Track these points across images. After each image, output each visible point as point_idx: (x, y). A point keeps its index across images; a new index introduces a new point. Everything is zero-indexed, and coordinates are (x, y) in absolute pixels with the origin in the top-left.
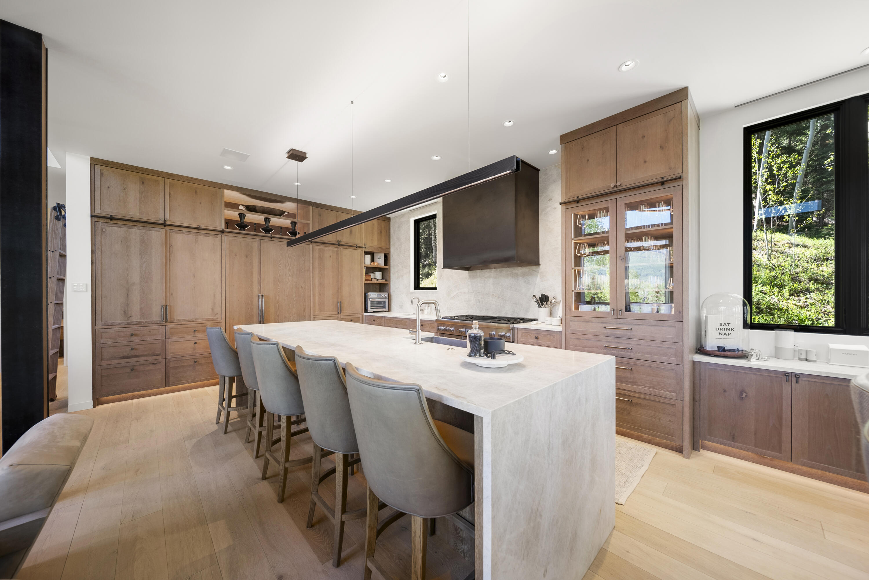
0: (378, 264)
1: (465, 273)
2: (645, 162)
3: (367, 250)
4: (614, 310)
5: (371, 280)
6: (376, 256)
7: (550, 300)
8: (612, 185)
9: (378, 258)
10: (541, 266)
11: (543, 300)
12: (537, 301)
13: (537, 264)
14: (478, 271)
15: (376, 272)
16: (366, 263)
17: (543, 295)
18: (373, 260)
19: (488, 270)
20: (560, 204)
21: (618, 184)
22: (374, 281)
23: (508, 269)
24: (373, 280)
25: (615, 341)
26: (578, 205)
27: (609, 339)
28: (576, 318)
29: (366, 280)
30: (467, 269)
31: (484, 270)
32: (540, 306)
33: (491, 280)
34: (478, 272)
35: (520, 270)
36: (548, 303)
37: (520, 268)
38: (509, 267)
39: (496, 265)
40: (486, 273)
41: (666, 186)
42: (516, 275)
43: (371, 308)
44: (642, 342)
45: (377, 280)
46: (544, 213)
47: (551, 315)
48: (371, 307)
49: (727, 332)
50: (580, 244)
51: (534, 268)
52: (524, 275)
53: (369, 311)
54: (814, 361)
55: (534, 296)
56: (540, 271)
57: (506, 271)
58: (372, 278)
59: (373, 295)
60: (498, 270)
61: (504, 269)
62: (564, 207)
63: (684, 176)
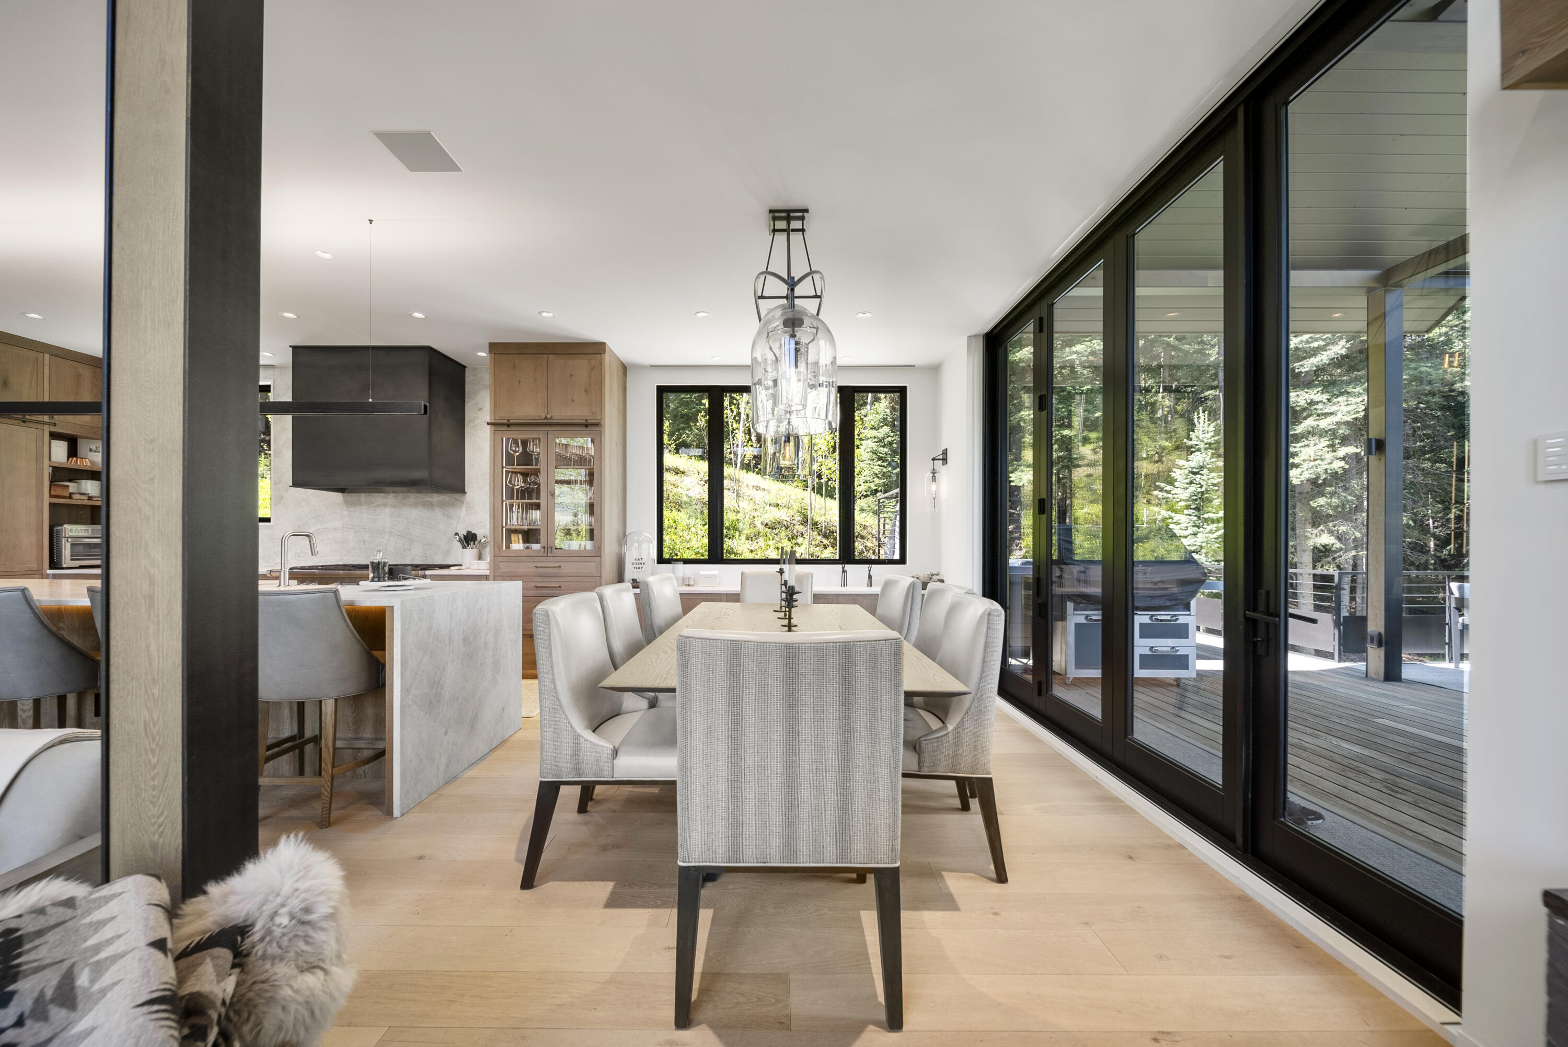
0: (91, 462)
1: (337, 497)
2: (573, 400)
3: (54, 429)
4: (544, 548)
5: (70, 497)
6: (83, 447)
7: (478, 539)
8: (543, 417)
9: (91, 450)
10: (467, 495)
11: (469, 539)
12: (460, 541)
13: (463, 491)
14: (363, 495)
15: (83, 481)
16: (53, 459)
17: (469, 532)
18: (73, 452)
19: (382, 495)
20: (488, 424)
21: (549, 416)
22: (78, 500)
23: (417, 495)
24: (75, 496)
25: (546, 580)
26: (508, 429)
27: (540, 579)
28: (506, 558)
29: (51, 496)
30: (342, 490)
31: (374, 494)
32: (464, 547)
33: (388, 510)
34: (363, 497)
35: (436, 498)
36: (476, 542)
37: (436, 495)
38: (418, 492)
39: (397, 489)
40: (379, 498)
41: (589, 428)
42: (430, 506)
43: (72, 560)
44: (569, 579)
45: (90, 498)
46: (472, 424)
47: (480, 558)
48: (71, 556)
49: (640, 566)
50: (512, 472)
51: (457, 496)
52: (442, 505)
53: (64, 566)
54: (693, 586)
55: (456, 534)
56: (466, 501)
57: (413, 497)
58: (71, 494)
59: (72, 531)
60: (400, 495)
61: (410, 494)
62: (493, 428)
63: (602, 423)
